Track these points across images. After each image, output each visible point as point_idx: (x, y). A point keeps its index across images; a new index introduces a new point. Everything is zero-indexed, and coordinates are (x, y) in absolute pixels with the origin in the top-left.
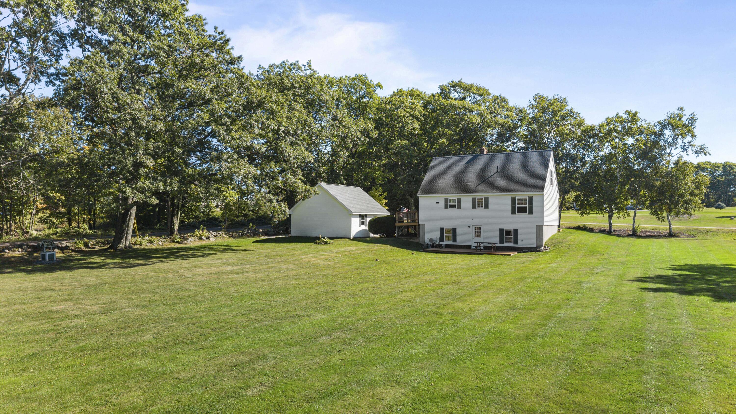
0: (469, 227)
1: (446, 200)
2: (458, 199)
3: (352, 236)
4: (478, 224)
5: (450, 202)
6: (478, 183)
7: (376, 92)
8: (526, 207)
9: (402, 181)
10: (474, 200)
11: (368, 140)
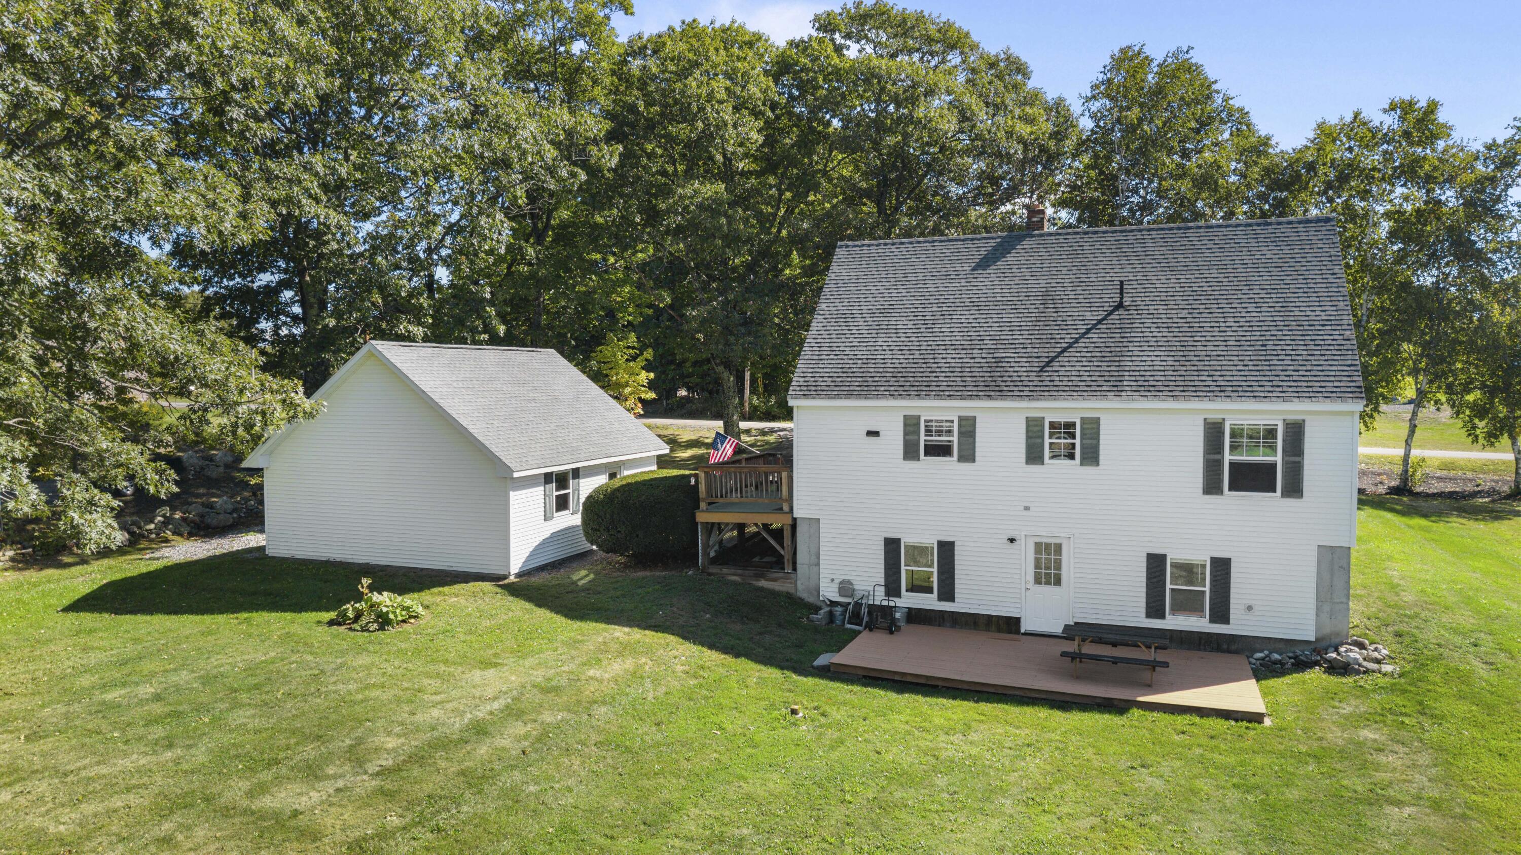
0: (1012, 540)
1: (911, 425)
2: (961, 419)
3: (516, 565)
4: (1049, 533)
5: (928, 432)
6: (1046, 353)
7: (613, 23)
8: (1273, 466)
9: (704, 322)
10: (1034, 428)
11: (583, 177)
